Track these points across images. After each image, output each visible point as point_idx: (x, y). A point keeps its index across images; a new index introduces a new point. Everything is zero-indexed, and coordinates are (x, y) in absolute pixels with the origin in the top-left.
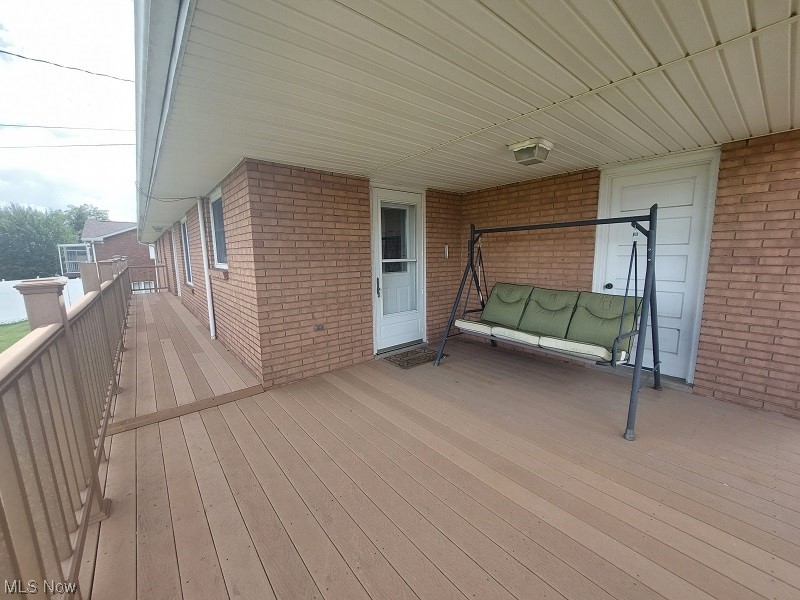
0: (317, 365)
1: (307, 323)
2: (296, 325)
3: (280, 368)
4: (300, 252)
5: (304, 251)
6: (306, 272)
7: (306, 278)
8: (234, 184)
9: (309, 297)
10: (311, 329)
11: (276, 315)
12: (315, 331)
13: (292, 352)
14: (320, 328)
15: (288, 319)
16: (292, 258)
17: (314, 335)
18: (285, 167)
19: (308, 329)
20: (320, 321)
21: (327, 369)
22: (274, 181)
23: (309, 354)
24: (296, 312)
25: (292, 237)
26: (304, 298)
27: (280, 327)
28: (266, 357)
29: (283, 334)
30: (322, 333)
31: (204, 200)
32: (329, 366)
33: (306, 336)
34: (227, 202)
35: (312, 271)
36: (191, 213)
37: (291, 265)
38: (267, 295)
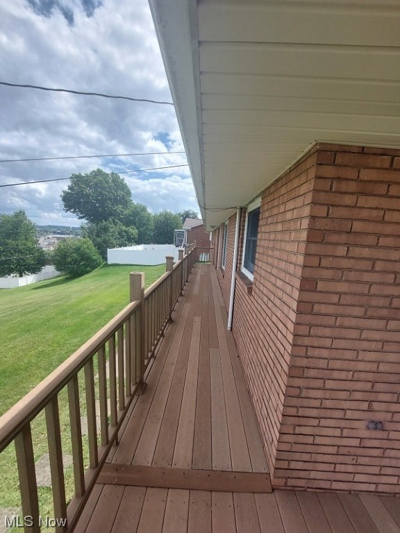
0: (358, 478)
1: (357, 415)
2: (339, 414)
3: (299, 465)
4: (375, 302)
5: (381, 302)
6: (377, 335)
7: (373, 346)
8: (283, 191)
9: (370, 376)
10: (362, 425)
11: (313, 393)
12: (368, 428)
13: (323, 449)
14: (377, 425)
15: (328, 404)
16: (358, 311)
17: (364, 433)
18: (384, 153)
19: (356, 424)
20: (379, 417)
21: (372, 488)
22: (358, 180)
23: (348, 459)
24: (343, 395)
25: (367, 277)
26: (363, 376)
27: (314, 413)
28: (284, 447)
29: (315, 422)
30: (379, 434)
31: (243, 210)
32: (377, 484)
33: (352, 433)
34: (267, 214)
35: (388, 336)
36: (232, 218)
37: (354, 322)
38: (305, 362)
